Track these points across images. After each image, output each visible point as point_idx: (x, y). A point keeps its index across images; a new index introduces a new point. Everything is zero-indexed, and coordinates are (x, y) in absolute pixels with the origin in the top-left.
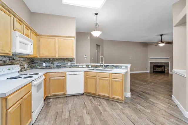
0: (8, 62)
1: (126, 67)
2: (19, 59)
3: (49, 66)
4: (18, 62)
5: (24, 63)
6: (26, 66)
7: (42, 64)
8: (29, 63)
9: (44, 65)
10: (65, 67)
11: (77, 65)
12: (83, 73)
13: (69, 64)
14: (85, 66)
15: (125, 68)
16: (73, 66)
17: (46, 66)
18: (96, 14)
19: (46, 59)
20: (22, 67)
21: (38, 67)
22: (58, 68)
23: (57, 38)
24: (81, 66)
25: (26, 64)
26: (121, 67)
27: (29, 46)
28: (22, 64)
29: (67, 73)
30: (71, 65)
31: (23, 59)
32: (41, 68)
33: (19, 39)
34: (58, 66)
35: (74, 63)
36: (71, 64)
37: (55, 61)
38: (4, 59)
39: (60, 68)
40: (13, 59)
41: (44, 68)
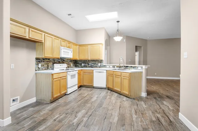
0: (61, 62)
1: (142, 67)
2: (67, 60)
3: (86, 66)
4: (67, 62)
5: (70, 63)
6: (72, 65)
7: (82, 64)
8: (74, 63)
9: (83, 65)
10: (96, 67)
11: (105, 66)
12: (105, 71)
13: (99, 65)
14: (112, 67)
15: (140, 69)
16: (102, 66)
17: (84, 66)
18: (118, 22)
19: (84, 60)
20: (69, 65)
21: (79, 66)
22: (91, 67)
23: (89, 46)
24: (108, 67)
25: (72, 64)
26: (138, 67)
27: (70, 53)
28: (69, 64)
29: (94, 71)
30: (100, 66)
31: (70, 61)
32: (81, 67)
33: (63, 50)
34: (92, 66)
35: (103, 64)
36: (100, 64)
37: (89, 62)
38: (59, 60)
39: (93, 67)
40: (64, 61)
41: (83, 67)
